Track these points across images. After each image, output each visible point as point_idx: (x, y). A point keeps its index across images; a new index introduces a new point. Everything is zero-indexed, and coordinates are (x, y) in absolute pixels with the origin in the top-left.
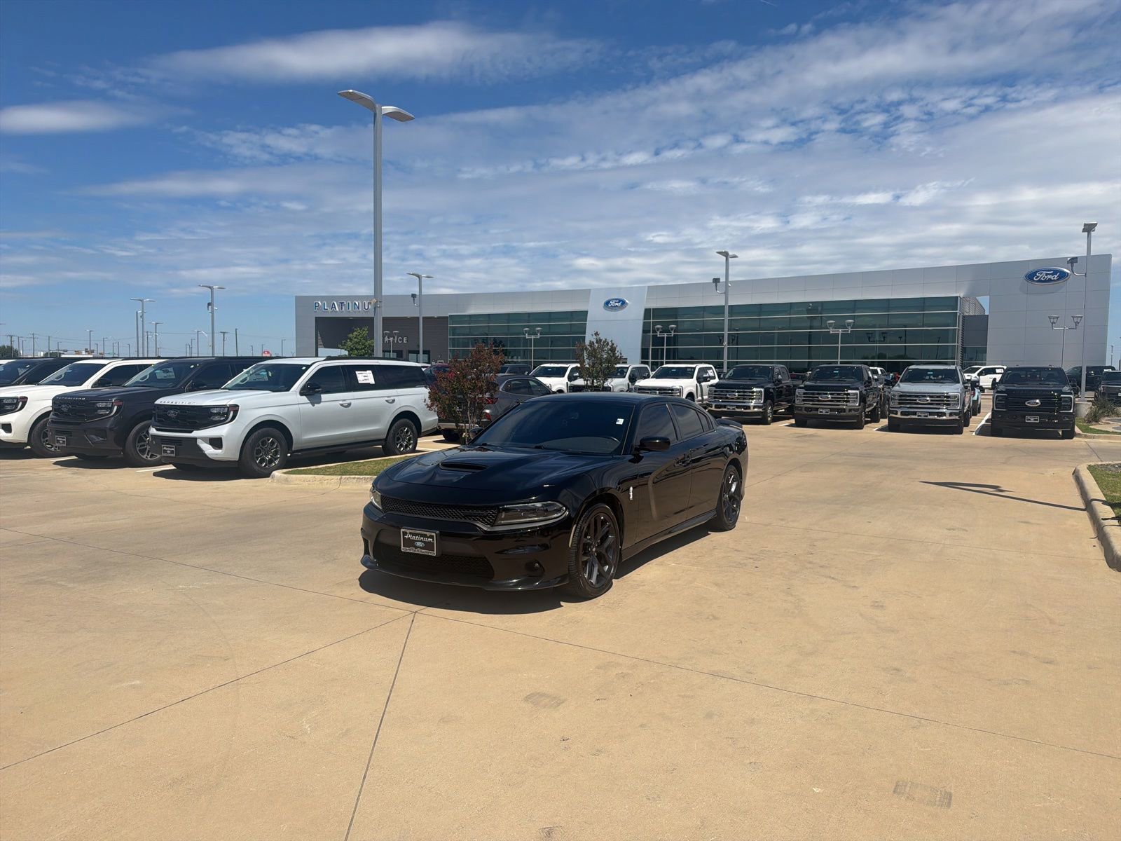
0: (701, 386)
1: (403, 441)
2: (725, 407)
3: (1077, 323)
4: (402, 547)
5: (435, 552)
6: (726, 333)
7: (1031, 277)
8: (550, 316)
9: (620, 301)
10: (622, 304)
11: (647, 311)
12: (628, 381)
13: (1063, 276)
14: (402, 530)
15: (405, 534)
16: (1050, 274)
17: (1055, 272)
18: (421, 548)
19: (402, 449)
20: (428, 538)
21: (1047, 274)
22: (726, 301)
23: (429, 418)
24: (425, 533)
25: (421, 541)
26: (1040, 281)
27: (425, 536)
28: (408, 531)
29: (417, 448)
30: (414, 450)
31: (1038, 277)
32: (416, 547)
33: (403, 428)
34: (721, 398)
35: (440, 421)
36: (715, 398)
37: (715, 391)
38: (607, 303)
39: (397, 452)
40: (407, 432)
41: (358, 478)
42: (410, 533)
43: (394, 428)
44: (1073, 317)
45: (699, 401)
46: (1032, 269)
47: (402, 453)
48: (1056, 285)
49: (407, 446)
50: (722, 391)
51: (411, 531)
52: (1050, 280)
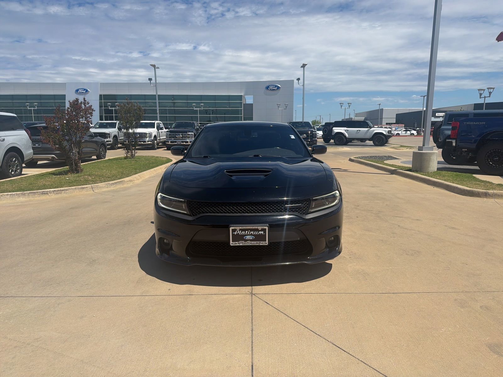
0: (159, 132)
1: (13, 167)
2: (176, 142)
3: (286, 107)
4: (231, 242)
5: (267, 242)
6: (158, 108)
7: (267, 88)
8: (40, 97)
9: (84, 90)
10: (86, 92)
11: (101, 96)
12: (118, 130)
13: (278, 88)
14: (231, 229)
15: (234, 231)
16: (274, 87)
17: (276, 86)
18: (251, 240)
19: (13, 173)
20: (260, 231)
21: (273, 87)
22: (157, 93)
23: (28, 152)
24: (256, 227)
25: (251, 235)
26: (271, 90)
27: (257, 230)
28: (238, 228)
29: (23, 173)
30: (21, 174)
31: (270, 88)
32: (246, 240)
33: (12, 159)
34: (173, 138)
35: (34, 154)
36: (170, 138)
37: (170, 134)
38: (77, 91)
39: (11, 175)
40: (15, 161)
41: (11, 195)
42: (240, 230)
43: (6, 158)
44: (277, 104)
45: (159, 140)
46: (267, 85)
47: (14, 176)
48: (277, 91)
49: (16, 171)
50: (173, 134)
51: (241, 228)
52: (274, 90)
